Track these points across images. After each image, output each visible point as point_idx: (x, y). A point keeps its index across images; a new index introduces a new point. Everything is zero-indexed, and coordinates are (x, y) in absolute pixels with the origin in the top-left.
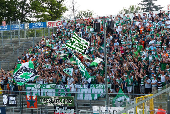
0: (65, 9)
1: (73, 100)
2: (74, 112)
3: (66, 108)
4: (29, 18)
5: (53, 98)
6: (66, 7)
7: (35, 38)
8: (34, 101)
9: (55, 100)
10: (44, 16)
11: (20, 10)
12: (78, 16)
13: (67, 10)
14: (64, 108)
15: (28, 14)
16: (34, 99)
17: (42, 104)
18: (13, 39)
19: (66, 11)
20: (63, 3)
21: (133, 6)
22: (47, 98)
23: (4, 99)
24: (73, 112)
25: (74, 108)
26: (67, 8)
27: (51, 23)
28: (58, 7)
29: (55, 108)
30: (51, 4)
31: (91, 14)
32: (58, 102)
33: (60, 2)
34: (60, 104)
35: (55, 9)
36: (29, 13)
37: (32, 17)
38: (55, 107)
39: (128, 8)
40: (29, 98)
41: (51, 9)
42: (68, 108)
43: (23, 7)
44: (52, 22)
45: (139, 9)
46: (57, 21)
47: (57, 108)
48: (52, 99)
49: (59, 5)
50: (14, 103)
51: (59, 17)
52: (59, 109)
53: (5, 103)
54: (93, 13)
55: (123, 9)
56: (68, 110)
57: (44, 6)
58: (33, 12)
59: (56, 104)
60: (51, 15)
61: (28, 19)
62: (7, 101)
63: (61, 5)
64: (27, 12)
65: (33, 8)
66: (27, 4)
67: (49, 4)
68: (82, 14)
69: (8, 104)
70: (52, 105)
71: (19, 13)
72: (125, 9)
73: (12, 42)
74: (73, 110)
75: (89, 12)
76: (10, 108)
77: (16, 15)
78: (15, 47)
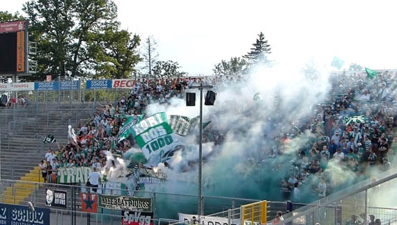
0: (137, 59)
1: (150, 203)
2: (151, 221)
3: (140, 214)
4: (84, 69)
5: (121, 198)
6: (138, 55)
7: (94, 103)
8: (92, 202)
9: (124, 202)
10: (107, 67)
11: (71, 56)
12: (156, 69)
13: (141, 60)
14: (136, 213)
15: (83, 63)
16: (93, 198)
17: (104, 206)
18: (61, 103)
19: (139, 62)
20: (135, 49)
21: (235, 59)
22: (112, 198)
23: (47, 196)
24: (149, 221)
25: (151, 215)
26: (140, 57)
27: (119, 82)
28: (127, 55)
29: (123, 214)
30: (117, 50)
31: (175, 67)
32: (128, 205)
33: (131, 48)
34: (131, 208)
35: (122, 57)
36: (85, 63)
37: (88, 68)
38: (123, 212)
39: (228, 60)
40: (85, 196)
41: (117, 57)
42: (142, 214)
43: (76, 53)
44: (120, 80)
45: (245, 64)
46: (127, 80)
47: (125, 213)
48: (119, 199)
49: (128, 51)
50: (63, 202)
51: (129, 70)
52: (128, 215)
53: (49, 202)
54: (177, 66)
55: (221, 62)
56: (143, 217)
57: (107, 52)
58: (91, 61)
59: (125, 207)
60: (117, 67)
61: (82, 72)
62: (51, 199)
63: (131, 53)
64: (82, 60)
65: (91, 56)
66: (82, 49)
67: (114, 50)
68: (162, 67)
69: (53, 204)
70: (119, 208)
71: (71, 61)
72: (223, 63)
73: (60, 108)
74: (149, 218)
75: (171, 63)
76: (57, 210)
77: (66, 63)
78: (64, 115)
